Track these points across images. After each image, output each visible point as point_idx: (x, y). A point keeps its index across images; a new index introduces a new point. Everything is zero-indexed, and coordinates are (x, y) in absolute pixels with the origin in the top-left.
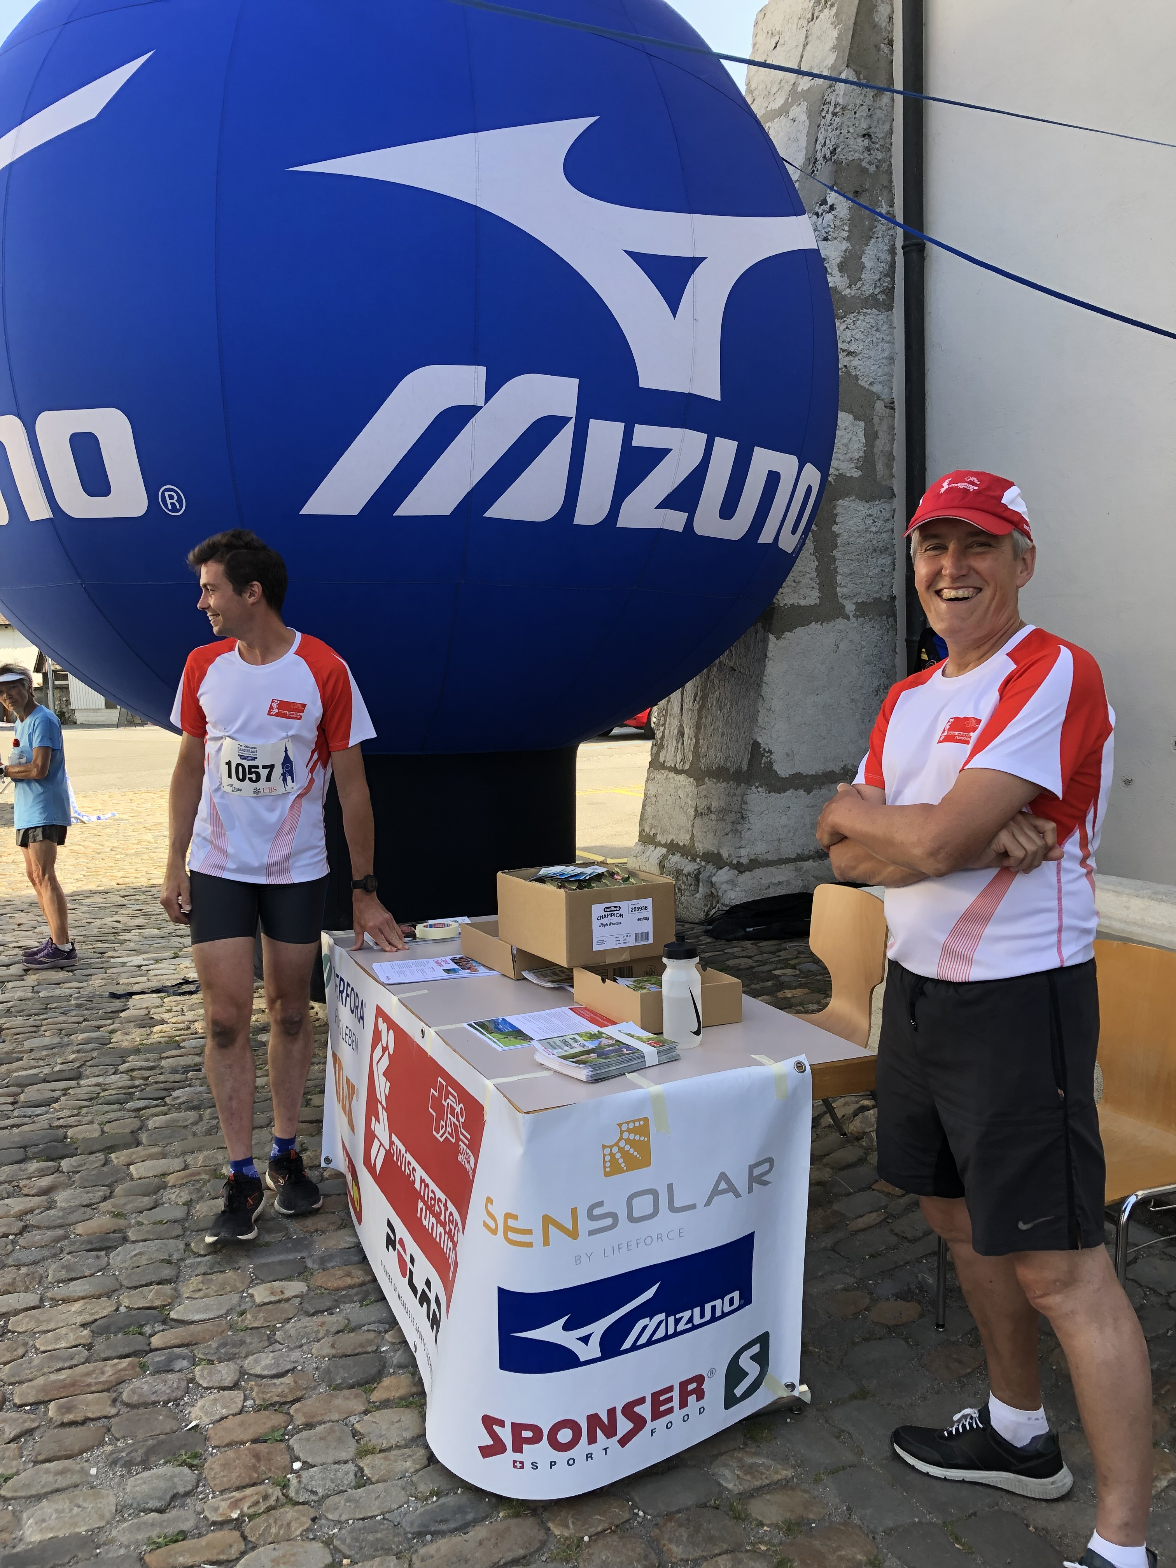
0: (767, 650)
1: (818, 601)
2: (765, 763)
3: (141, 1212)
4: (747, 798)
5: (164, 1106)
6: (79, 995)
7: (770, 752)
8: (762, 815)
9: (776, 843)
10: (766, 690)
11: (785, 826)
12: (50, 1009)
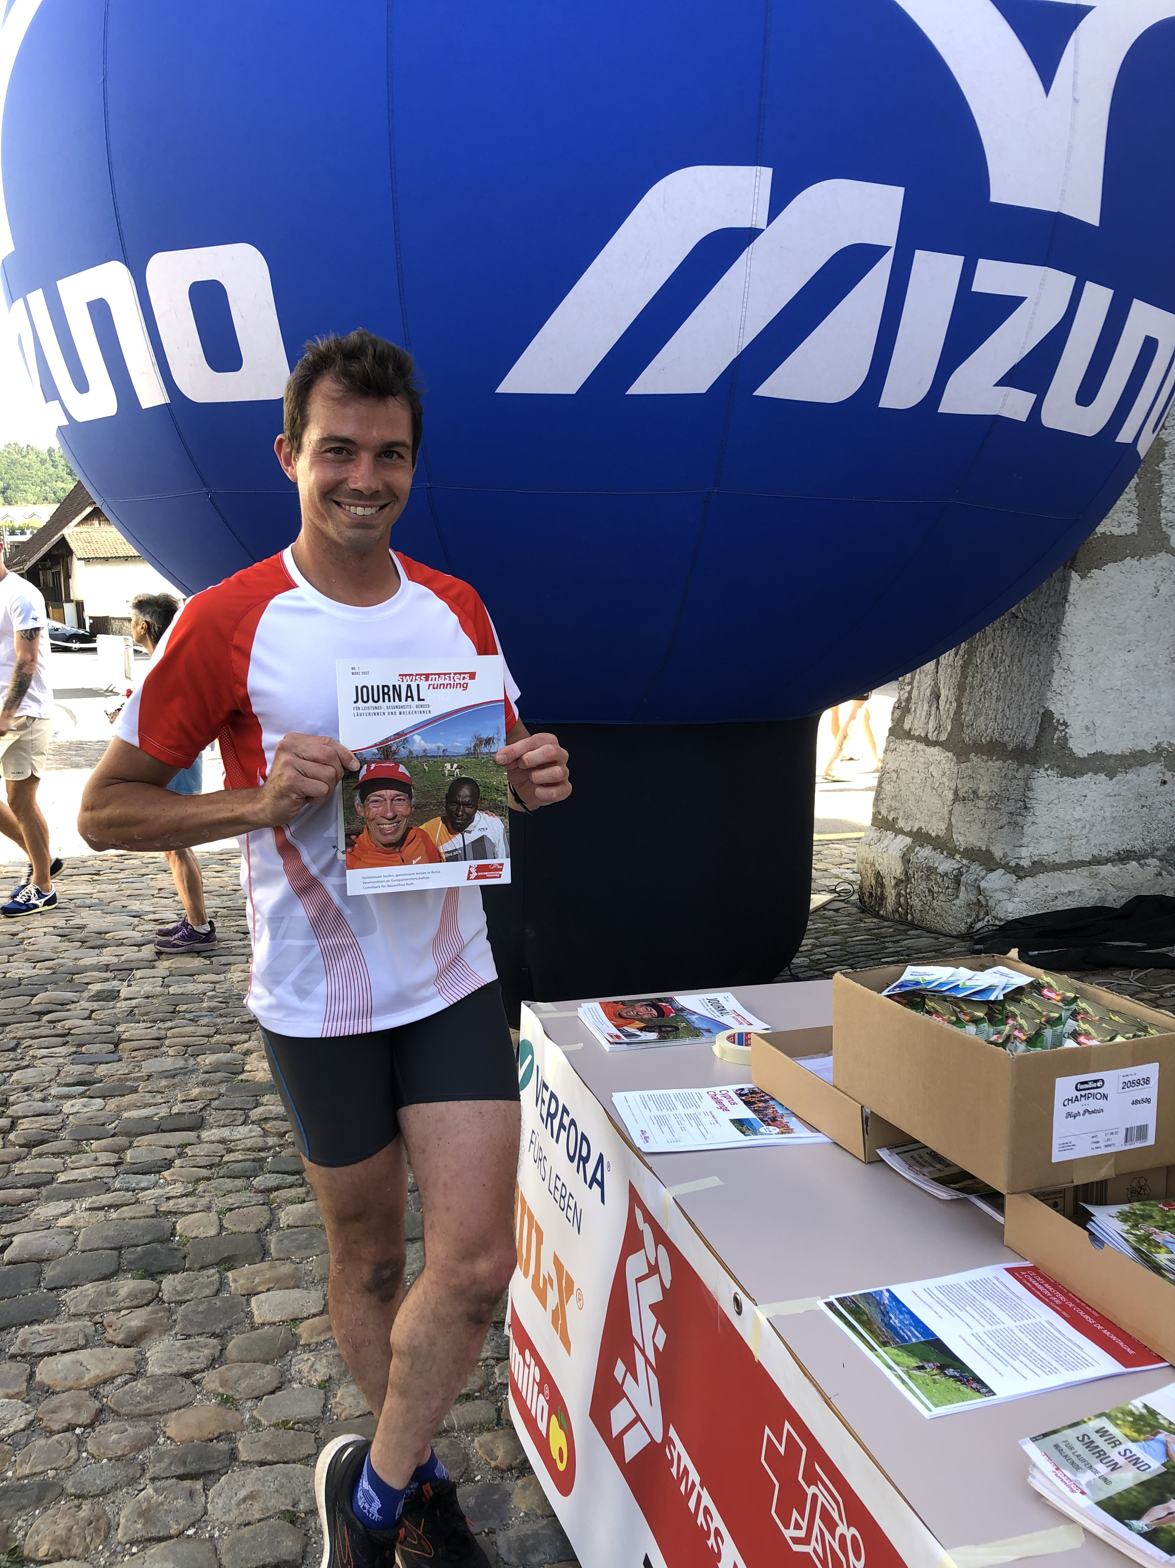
0: (1068, 592)
1: (1135, 530)
2: (1059, 738)
3: (259, 1398)
4: (1034, 784)
5: (301, 1186)
6: (213, 993)
7: (1065, 724)
8: (1051, 805)
9: (1066, 842)
10: (1064, 645)
11: (1080, 820)
12: (179, 1012)
